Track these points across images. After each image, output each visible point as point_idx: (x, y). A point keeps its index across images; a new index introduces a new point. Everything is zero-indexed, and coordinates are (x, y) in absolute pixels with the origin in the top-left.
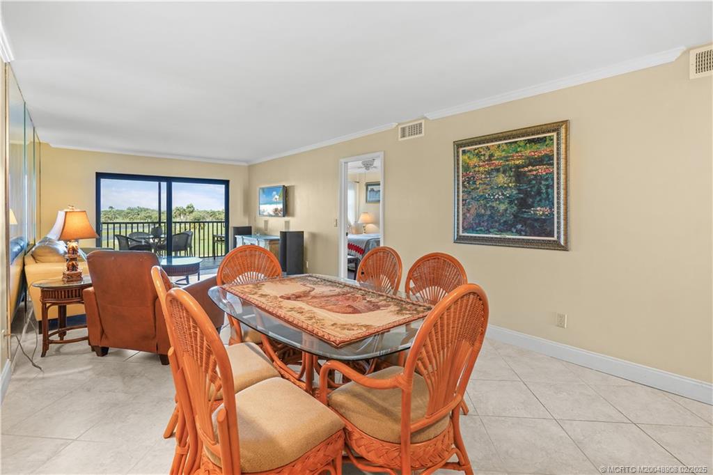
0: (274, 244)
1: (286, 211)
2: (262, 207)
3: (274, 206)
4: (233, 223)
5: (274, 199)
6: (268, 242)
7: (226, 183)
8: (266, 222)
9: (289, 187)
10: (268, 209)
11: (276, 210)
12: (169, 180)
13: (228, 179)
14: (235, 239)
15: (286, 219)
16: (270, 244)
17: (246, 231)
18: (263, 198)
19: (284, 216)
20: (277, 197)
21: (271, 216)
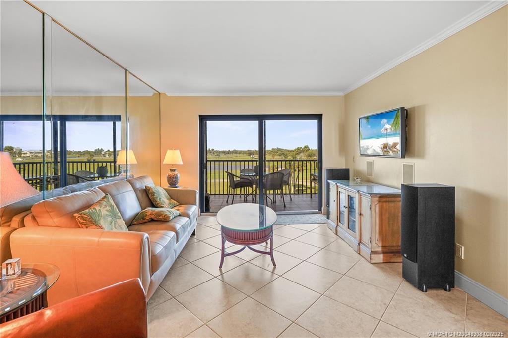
0: (386, 201)
1: (407, 148)
2: (364, 143)
3: (382, 141)
4: (327, 164)
5: (383, 131)
6: (376, 199)
7: (319, 117)
8: (370, 164)
9: (413, 109)
10: (373, 145)
11: (385, 147)
12: (261, 119)
13: (321, 113)
14: (328, 184)
15: (408, 161)
16: (379, 202)
17: (342, 175)
18: (366, 128)
19: (403, 156)
20: (388, 126)
21: (376, 155)
